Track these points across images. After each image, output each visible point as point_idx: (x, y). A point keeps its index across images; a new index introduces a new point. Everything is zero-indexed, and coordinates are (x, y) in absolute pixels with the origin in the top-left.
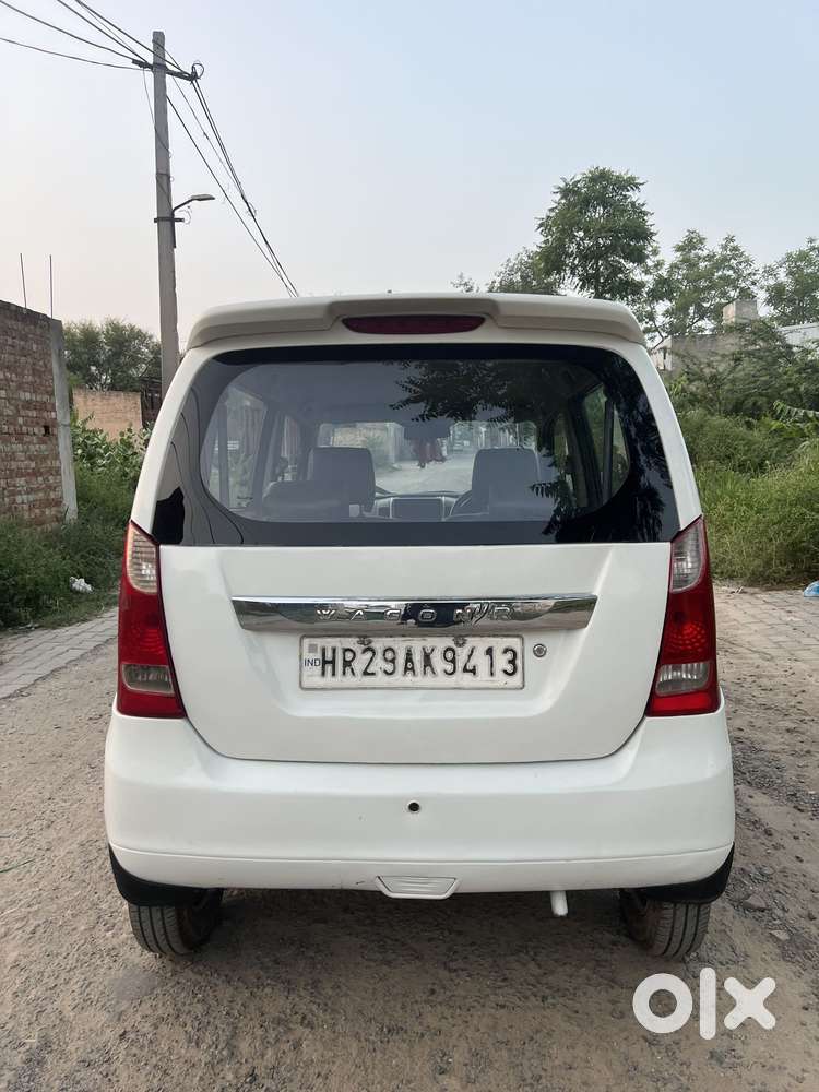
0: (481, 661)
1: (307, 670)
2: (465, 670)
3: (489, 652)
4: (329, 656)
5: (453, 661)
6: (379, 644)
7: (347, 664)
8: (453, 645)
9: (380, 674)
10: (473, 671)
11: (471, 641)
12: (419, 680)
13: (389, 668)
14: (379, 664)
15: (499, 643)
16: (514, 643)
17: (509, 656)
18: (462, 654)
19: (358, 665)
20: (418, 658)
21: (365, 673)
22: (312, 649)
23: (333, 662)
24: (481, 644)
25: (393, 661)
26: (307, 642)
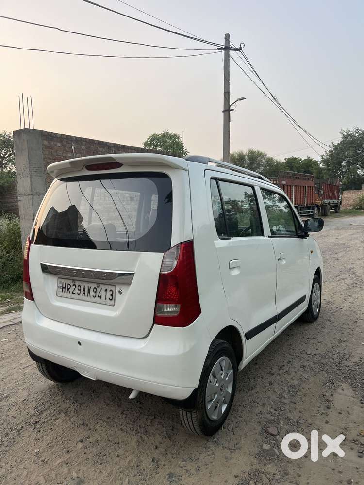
0: (103, 293)
1: (58, 289)
2: (99, 296)
3: (106, 290)
4: (64, 286)
5: (96, 292)
6: (77, 284)
7: (68, 289)
8: (96, 286)
9: (76, 294)
10: (101, 297)
11: (102, 286)
12: (86, 298)
13: (79, 292)
14: (76, 291)
15: (109, 288)
16: (113, 288)
17: (111, 293)
18: (98, 290)
19: (71, 290)
20: (86, 290)
21: (73, 293)
22: (60, 282)
23: (65, 288)
24: (104, 287)
25: (80, 290)
26: (59, 280)
